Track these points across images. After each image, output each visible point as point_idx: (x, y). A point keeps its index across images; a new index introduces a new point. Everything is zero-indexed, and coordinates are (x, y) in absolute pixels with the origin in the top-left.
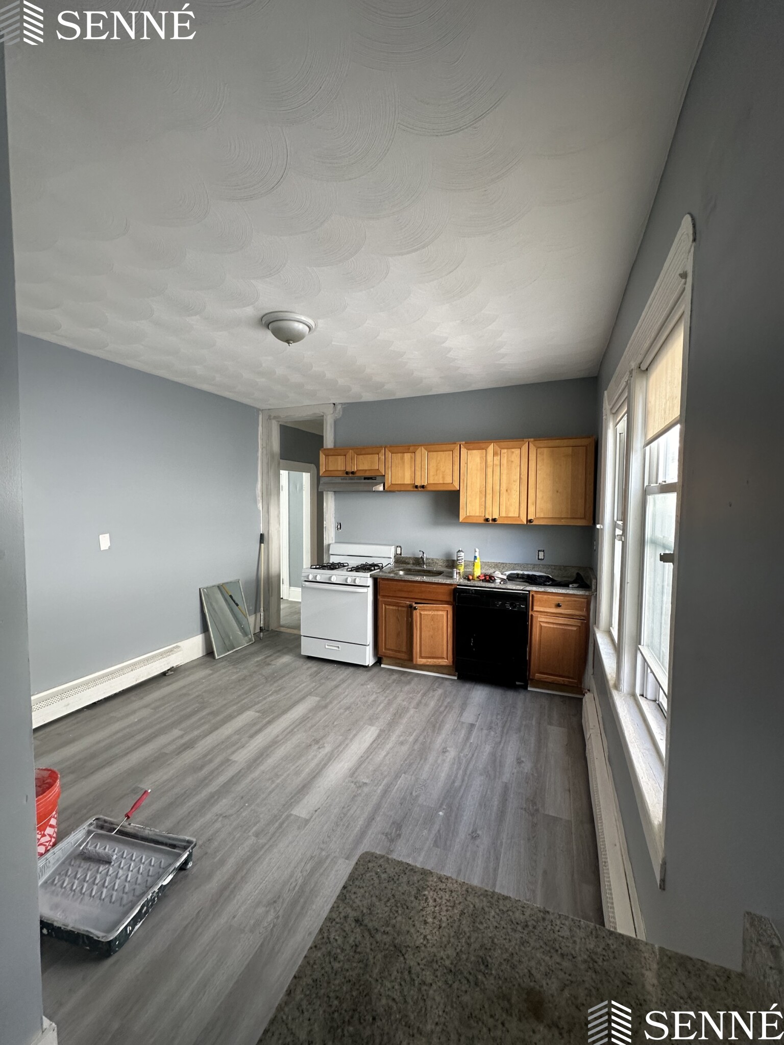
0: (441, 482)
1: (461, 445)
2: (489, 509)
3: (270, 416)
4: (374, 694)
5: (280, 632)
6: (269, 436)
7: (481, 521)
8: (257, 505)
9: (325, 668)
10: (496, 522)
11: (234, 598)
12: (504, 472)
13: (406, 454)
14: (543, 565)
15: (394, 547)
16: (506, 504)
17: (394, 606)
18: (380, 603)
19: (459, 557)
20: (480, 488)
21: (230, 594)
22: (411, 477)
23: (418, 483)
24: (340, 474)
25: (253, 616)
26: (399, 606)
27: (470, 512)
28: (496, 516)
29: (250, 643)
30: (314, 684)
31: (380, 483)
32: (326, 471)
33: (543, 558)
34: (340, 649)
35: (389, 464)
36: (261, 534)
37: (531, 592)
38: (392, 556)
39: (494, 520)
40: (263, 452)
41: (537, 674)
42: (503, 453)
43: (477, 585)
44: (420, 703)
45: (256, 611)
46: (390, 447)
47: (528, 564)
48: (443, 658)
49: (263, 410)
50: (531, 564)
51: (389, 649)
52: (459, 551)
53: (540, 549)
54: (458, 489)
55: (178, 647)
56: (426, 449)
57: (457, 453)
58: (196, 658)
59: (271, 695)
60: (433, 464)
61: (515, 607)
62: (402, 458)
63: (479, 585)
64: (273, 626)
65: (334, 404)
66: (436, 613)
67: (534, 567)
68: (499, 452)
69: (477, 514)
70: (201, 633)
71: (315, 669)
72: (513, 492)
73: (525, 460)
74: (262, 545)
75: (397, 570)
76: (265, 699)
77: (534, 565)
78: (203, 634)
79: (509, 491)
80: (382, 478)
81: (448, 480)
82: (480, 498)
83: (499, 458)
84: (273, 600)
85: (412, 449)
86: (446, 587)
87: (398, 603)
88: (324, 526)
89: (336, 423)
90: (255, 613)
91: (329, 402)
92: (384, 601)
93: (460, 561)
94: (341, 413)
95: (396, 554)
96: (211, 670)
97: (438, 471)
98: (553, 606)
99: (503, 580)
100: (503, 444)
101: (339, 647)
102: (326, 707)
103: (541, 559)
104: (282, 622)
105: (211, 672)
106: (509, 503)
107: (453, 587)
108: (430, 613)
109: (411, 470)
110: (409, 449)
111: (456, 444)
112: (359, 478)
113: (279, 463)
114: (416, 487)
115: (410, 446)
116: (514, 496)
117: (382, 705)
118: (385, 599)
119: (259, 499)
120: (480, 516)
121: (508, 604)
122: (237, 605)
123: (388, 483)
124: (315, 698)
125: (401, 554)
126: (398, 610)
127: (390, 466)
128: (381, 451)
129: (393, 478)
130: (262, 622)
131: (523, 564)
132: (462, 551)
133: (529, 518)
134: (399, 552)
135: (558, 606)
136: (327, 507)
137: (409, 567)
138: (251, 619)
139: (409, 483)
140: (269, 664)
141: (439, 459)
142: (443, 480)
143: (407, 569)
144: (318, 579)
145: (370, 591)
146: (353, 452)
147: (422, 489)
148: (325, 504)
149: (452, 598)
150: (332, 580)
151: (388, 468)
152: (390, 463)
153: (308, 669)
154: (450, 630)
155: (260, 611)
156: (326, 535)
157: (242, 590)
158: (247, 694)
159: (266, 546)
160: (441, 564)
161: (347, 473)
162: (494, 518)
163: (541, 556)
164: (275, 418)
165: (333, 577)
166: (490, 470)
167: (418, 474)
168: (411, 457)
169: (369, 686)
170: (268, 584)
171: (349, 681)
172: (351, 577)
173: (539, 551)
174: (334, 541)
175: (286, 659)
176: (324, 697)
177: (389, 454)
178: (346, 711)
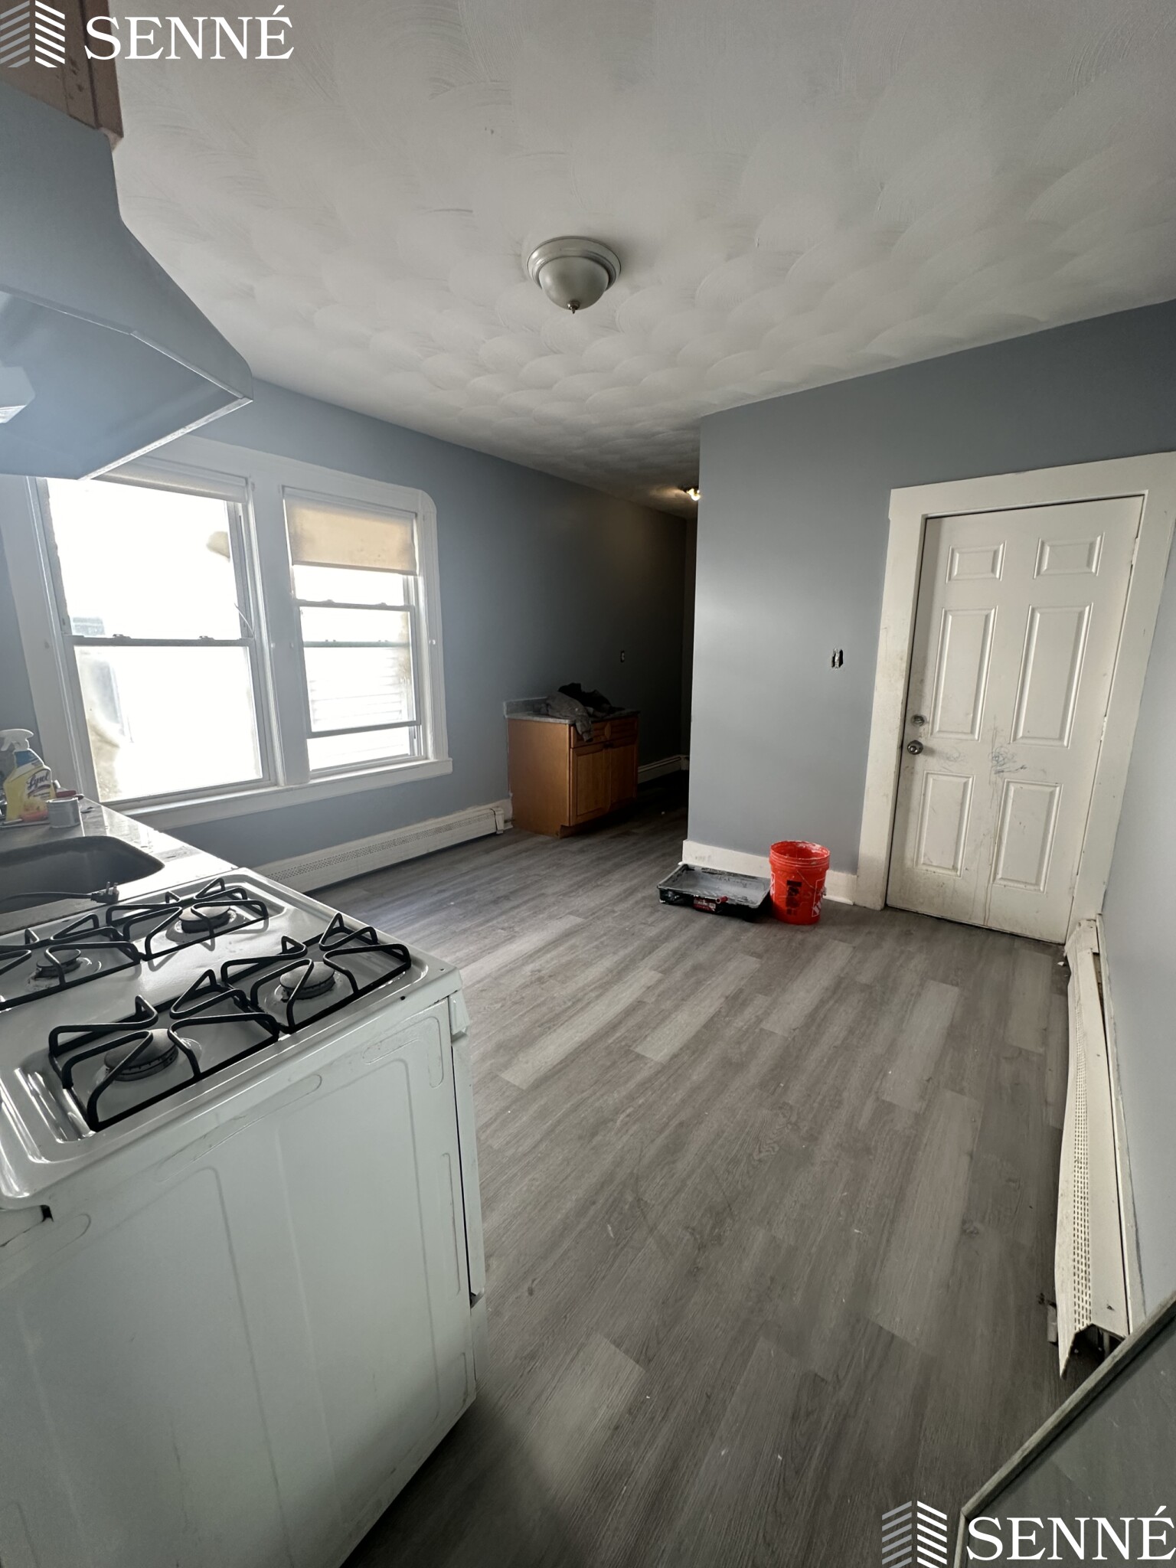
158: (681, 1124)
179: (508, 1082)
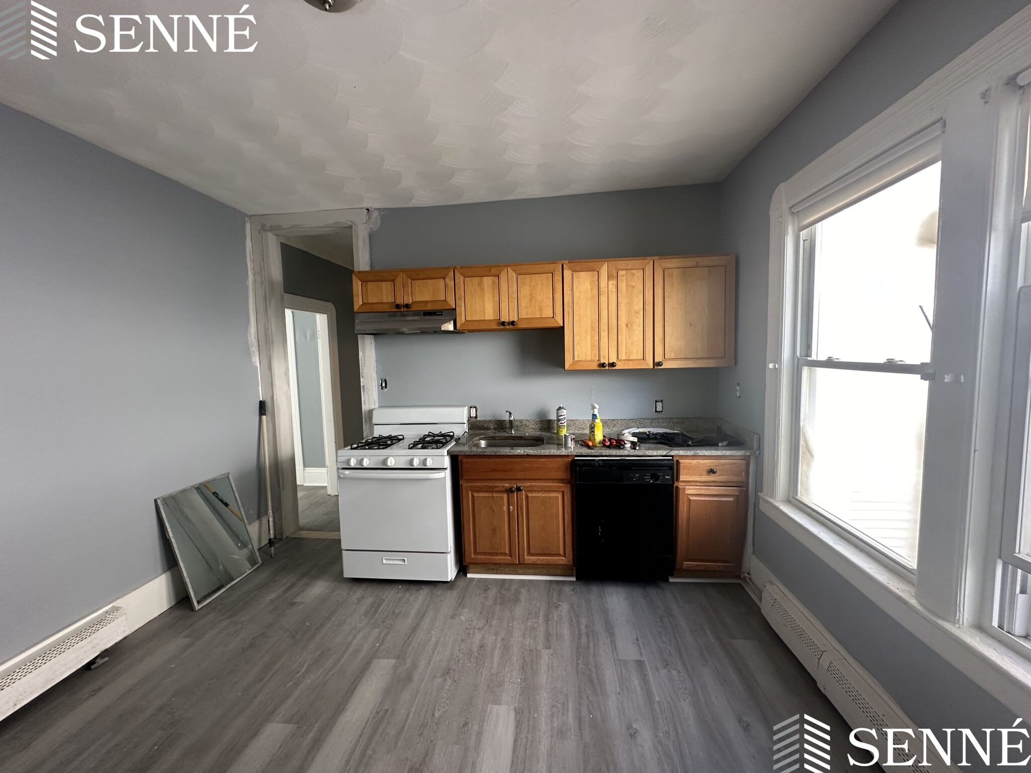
0: (538, 316)
1: (564, 265)
2: (604, 352)
3: (263, 226)
4: (476, 631)
5: (301, 538)
6: (263, 257)
7: (594, 366)
8: (251, 360)
9: (386, 595)
10: (614, 368)
11: (221, 496)
12: (623, 301)
13: (485, 278)
14: (663, 419)
15: (467, 407)
16: (626, 343)
17: (485, 491)
18: (464, 491)
19: (560, 416)
20: (592, 323)
21: (213, 491)
22: (494, 311)
23: (505, 318)
24: (386, 308)
25: (256, 525)
26: (492, 492)
27: (578, 356)
28: (613, 359)
29: (255, 567)
30: (377, 630)
31: (448, 321)
32: (364, 304)
33: (661, 410)
34: (406, 563)
35: (460, 293)
36: (261, 402)
37: (674, 457)
38: (466, 421)
39: (612, 365)
40: (255, 280)
41: (685, 563)
42: (621, 276)
43: (604, 454)
44: (548, 635)
45: (260, 513)
46: (461, 268)
47: (644, 419)
48: (559, 555)
49: (251, 216)
50: (649, 419)
51: (481, 554)
52: (560, 408)
53: (658, 399)
54: (562, 325)
55: (117, 609)
56: (514, 271)
57: (558, 277)
58: (156, 615)
59: (307, 671)
60: (525, 291)
61: (657, 479)
62: (480, 285)
63: (607, 454)
64: (288, 531)
65: (368, 210)
66: (548, 495)
67: (653, 422)
68: (615, 274)
69: (589, 358)
70: (164, 572)
71: (369, 600)
72: (635, 327)
73: (649, 285)
74: (264, 417)
75: (477, 440)
76: (297, 684)
77: (653, 419)
78: (168, 574)
79: (629, 326)
80: (451, 314)
81: (548, 313)
82: (592, 337)
83: (615, 282)
84: (286, 495)
85: (493, 271)
86: (560, 459)
87: (491, 487)
88: (362, 385)
89: (372, 237)
90: (259, 517)
91: (360, 206)
92: (471, 487)
93: (563, 422)
94: (379, 222)
95: (470, 417)
96: (186, 637)
97: (533, 301)
98: (705, 473)
99: (633, 443)
100: (621, 264)
101: (404, 560)
102: (409, 678)
103: (659, 411)
104: (302, 521)
105: (187, 641)
106: (630, 342)
107: (570, 460)
108: (540, 495)
109: (494, 301)
110: (490, 270)
111: (556, 263)
112: (417, 313)
113: (282, 298)
114: (503, 323)
115: (492, 267)
116: (637, 333)
117: (497, 652)
118: (470, 484)
119: (254, 349)
120: (591, 361)
121: (648, 476)
122: (226, 505)
123: (461, 320)
124: (386, 661)
125: (476, 417)
126: (493, 497)
127: (463, 294)
128: (448, 274)
129: (468, 313)
130: (272, 532)
131: (638, 419)
132: (563, 408)
133: (656, 360)
134: (473, 414)
135: (711, 471)
136: (364, 358)
137: (491, 433)
138: (253, 529)
139: (492, 318)
140: (293, 604)
141: (533, 284)
142: (541, 314)
143: (490, 437)
144: (366, 463)
145: (447, 475)
146: (404, 275)
147: (511, 326)
148: (361, 354)
149: (569, 474)
150: (389, 464)
151: (460, 298)
152: (463, 291)
153: (359, 600)
154: (568, 517)
155: (266, 513)
156: (364, 397)
157: (235, 489)
158: (261, 680)
159: (269, 418)
160: (533, 426)
161: (398, 306)
162: (611, 361)
163: (659, 408)
164: (272, 229)
165: (389, 460)
166: (604, 299)
167: (504, 305)
168: (494, 282)
169: (463, 618)
170: (277, 475)
171: (430, 614)
172: (418, 456)
173: (656, 402)
174: (377, 406)
175: (319, 588)
176: (400, 657)
177: (460, 278)
178: (445, 680)
179: (387, 658)
